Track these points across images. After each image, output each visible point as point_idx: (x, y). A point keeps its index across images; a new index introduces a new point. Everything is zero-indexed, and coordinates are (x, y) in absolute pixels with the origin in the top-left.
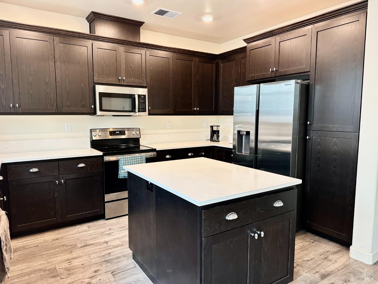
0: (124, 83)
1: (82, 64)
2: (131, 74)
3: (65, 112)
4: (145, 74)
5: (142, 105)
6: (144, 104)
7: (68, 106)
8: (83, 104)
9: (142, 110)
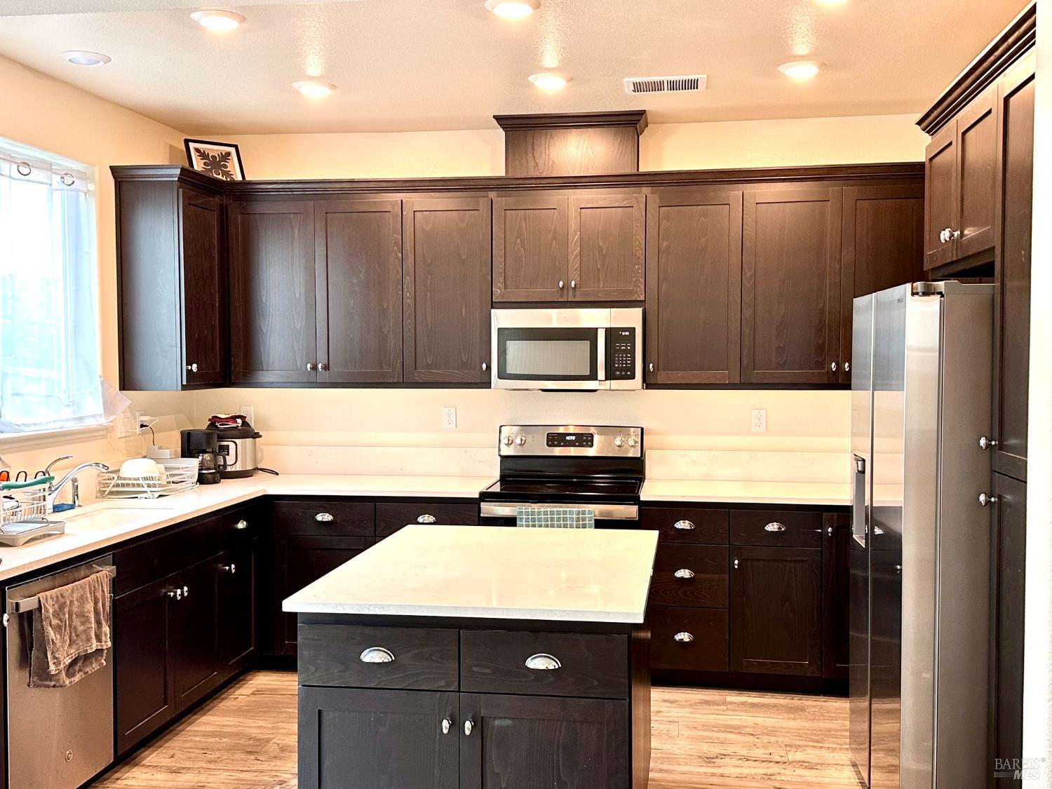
0: (574, 296)
1: (465, 257)
2: (599, 270)
3: (421, 381)
4: (642, 266)
5: (622, 357)
6: (629, 355)
7: (429, 366)
8: (465, 360)
9: (623, 373)
